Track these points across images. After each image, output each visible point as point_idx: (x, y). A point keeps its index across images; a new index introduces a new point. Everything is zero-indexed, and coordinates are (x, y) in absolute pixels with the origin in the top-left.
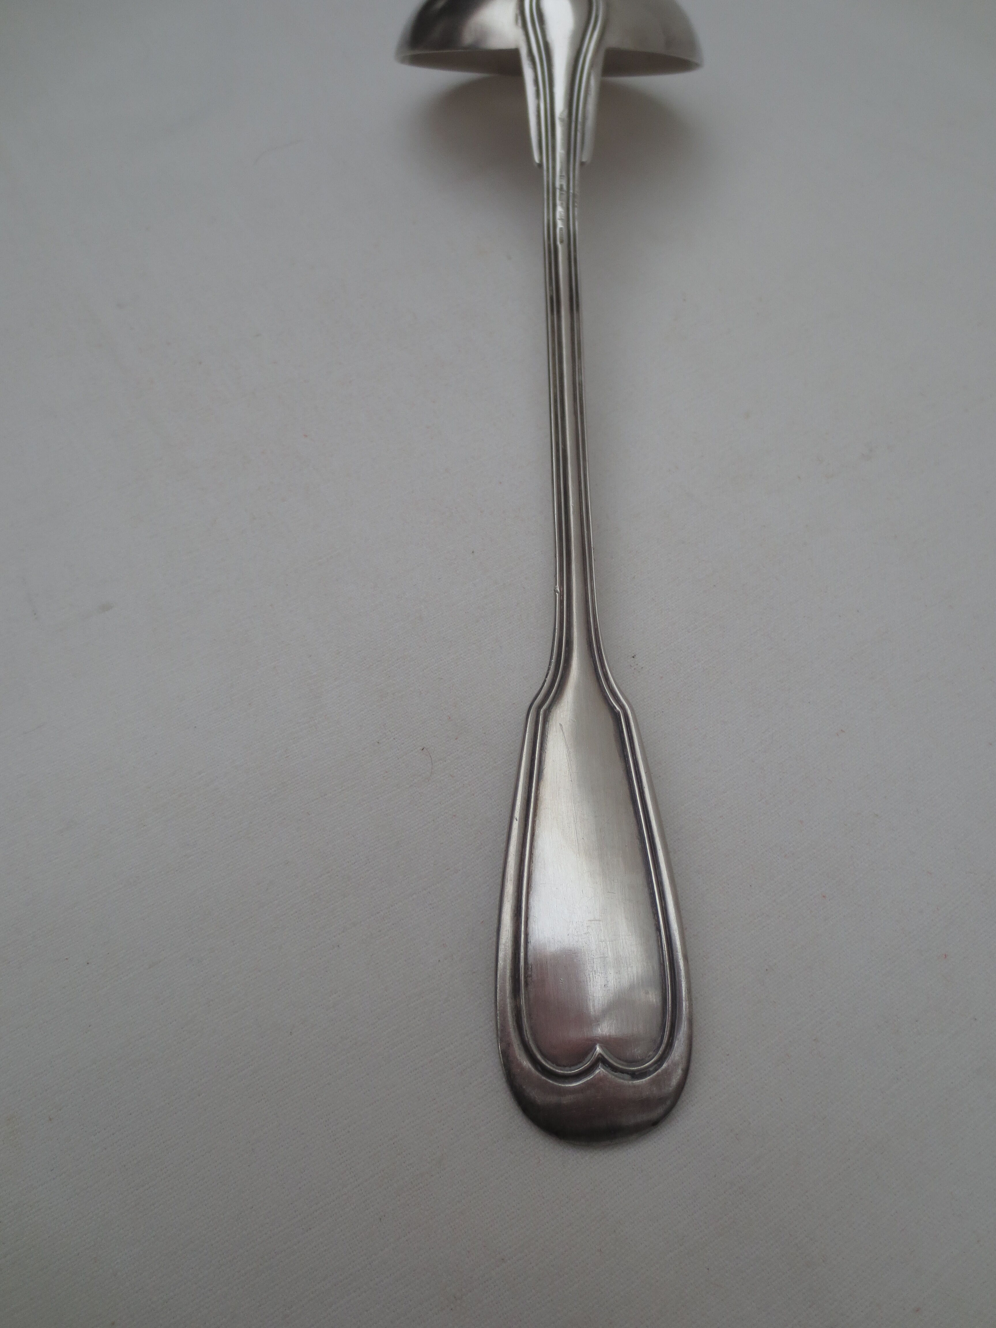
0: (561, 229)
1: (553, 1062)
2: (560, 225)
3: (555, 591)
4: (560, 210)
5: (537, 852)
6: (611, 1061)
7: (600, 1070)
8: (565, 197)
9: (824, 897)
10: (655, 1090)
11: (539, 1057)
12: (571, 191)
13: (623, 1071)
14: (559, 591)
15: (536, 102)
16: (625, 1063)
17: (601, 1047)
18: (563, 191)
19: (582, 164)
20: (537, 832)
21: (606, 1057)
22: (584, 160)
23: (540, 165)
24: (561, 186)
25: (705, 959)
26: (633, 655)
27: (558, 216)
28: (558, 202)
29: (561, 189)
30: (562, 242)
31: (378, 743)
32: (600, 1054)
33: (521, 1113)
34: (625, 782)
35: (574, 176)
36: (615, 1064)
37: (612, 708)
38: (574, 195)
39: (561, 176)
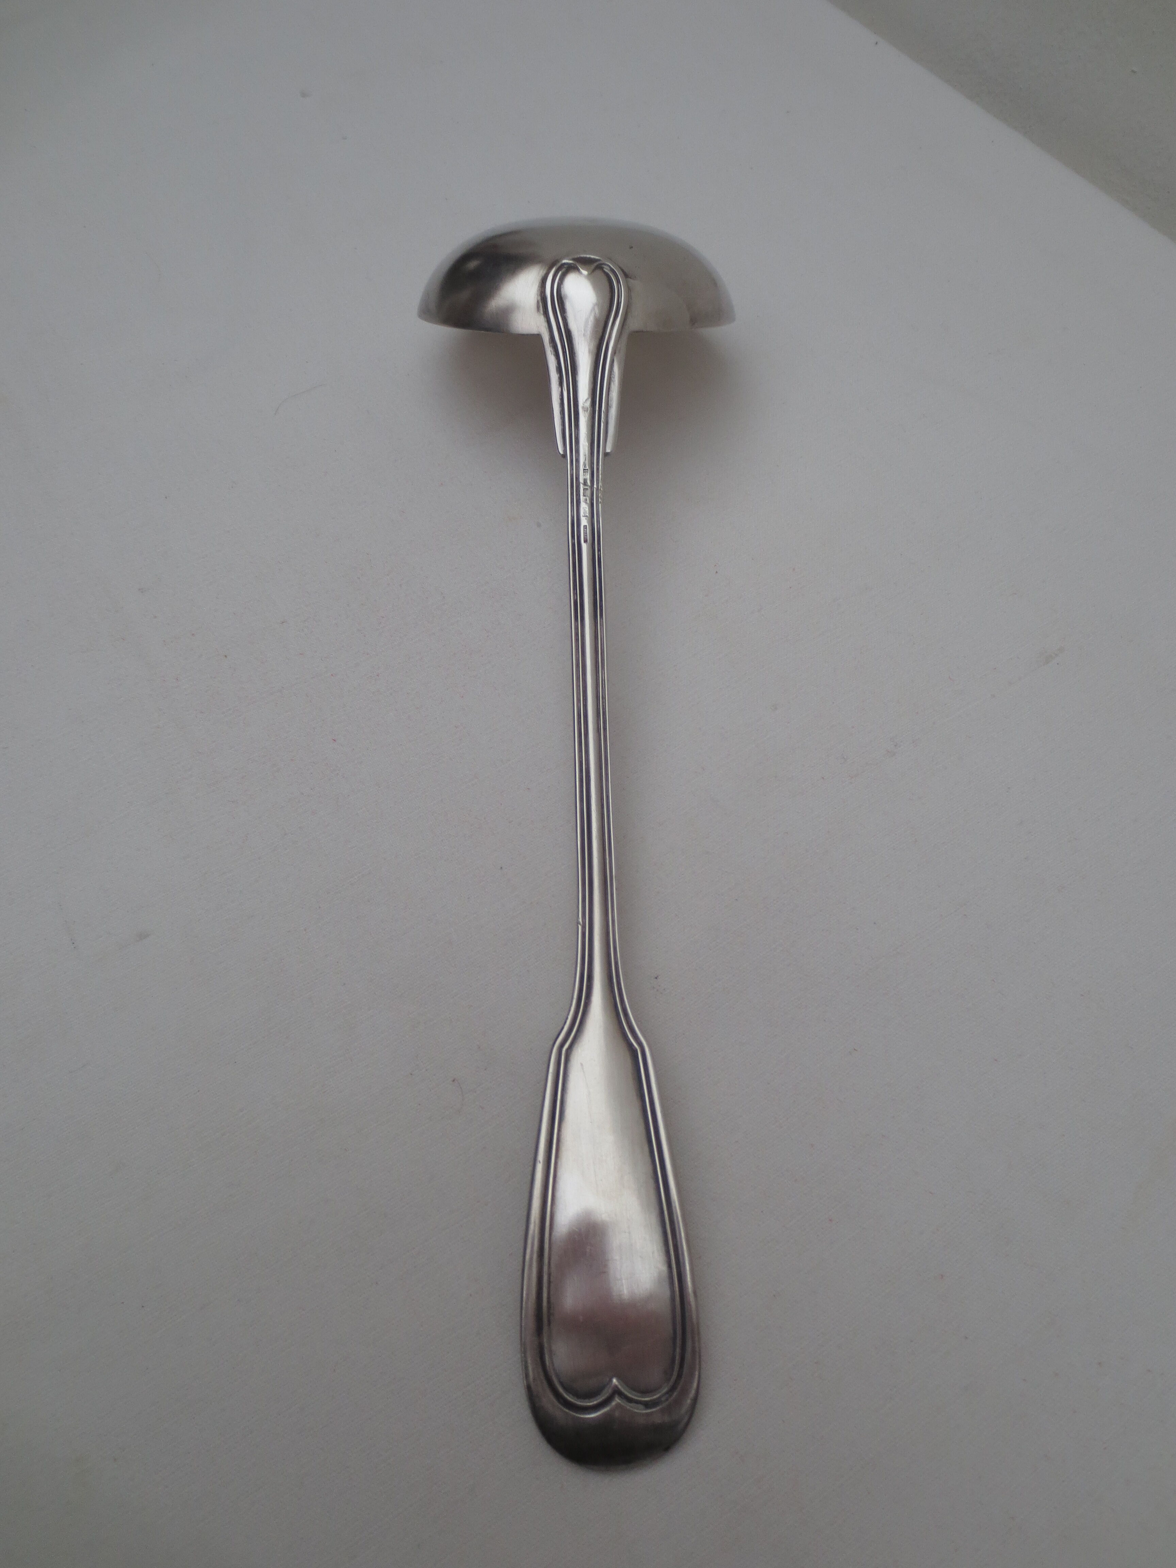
0: (585, 527)
1: (574, 1395)
2: (584, 522)
3: (578, 923)
4: (584, 508)
5: (560, 1194)
6: (626, 1393)
7: (617, 1400)
8: (588, 492)
9: (830, 1220)
10: (667, 1419)
11: (561, 1390)
12: (595, 486)
13: (637, 1402)
14: (581, 923)
15: (560, 389)
16: (639, 1394)
17: (618, 1380)
18: (587, 486)
19: (606, 454)
20: (559, 1174)
21: (622, 1390)
22: (608, 450)
23: (564, 456)
24: (585, 481)
25: (717, 1286)
26: (656, 976)
27: (582, 514)
28: (582, 498)
29: (585, 483)
30: (585, 541)
31: (411, 1074)
32: (616, 1386)
33: (545, 1442)
34: (641, 1121)
35: (598, 469)
36: (629, 1395)
37: (630, 1045)
38: (597, 489)
39: (584, 470)
